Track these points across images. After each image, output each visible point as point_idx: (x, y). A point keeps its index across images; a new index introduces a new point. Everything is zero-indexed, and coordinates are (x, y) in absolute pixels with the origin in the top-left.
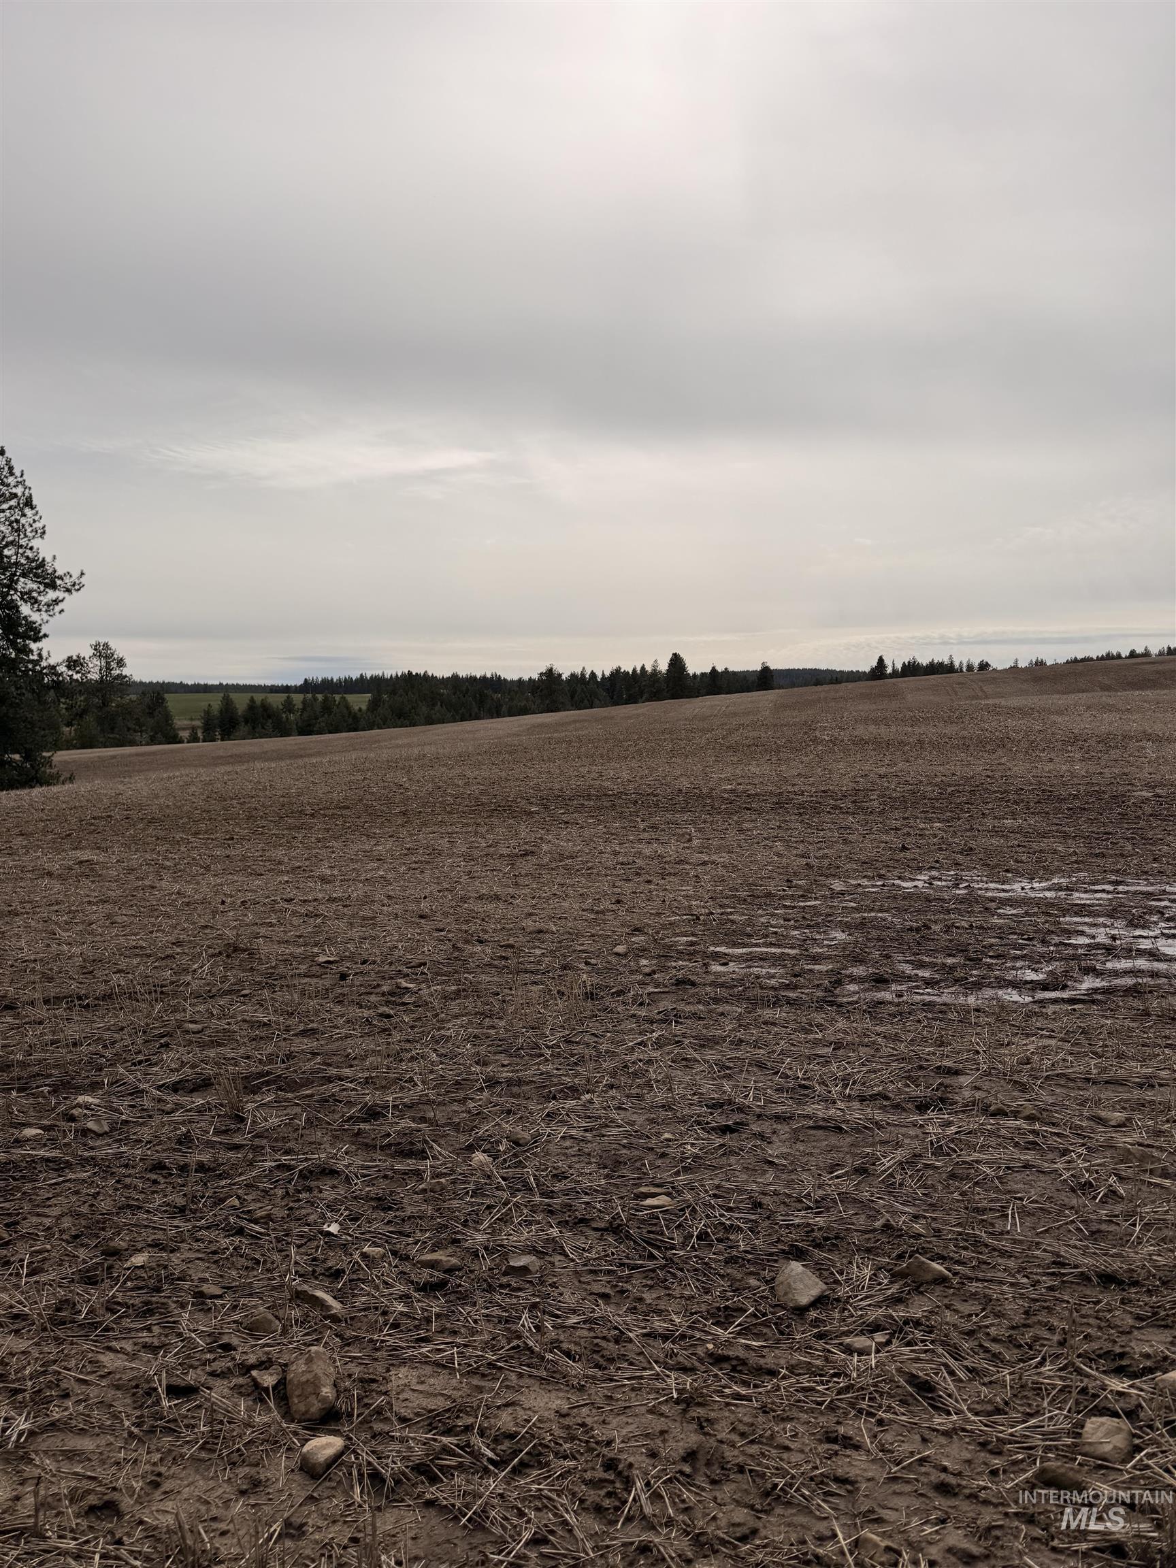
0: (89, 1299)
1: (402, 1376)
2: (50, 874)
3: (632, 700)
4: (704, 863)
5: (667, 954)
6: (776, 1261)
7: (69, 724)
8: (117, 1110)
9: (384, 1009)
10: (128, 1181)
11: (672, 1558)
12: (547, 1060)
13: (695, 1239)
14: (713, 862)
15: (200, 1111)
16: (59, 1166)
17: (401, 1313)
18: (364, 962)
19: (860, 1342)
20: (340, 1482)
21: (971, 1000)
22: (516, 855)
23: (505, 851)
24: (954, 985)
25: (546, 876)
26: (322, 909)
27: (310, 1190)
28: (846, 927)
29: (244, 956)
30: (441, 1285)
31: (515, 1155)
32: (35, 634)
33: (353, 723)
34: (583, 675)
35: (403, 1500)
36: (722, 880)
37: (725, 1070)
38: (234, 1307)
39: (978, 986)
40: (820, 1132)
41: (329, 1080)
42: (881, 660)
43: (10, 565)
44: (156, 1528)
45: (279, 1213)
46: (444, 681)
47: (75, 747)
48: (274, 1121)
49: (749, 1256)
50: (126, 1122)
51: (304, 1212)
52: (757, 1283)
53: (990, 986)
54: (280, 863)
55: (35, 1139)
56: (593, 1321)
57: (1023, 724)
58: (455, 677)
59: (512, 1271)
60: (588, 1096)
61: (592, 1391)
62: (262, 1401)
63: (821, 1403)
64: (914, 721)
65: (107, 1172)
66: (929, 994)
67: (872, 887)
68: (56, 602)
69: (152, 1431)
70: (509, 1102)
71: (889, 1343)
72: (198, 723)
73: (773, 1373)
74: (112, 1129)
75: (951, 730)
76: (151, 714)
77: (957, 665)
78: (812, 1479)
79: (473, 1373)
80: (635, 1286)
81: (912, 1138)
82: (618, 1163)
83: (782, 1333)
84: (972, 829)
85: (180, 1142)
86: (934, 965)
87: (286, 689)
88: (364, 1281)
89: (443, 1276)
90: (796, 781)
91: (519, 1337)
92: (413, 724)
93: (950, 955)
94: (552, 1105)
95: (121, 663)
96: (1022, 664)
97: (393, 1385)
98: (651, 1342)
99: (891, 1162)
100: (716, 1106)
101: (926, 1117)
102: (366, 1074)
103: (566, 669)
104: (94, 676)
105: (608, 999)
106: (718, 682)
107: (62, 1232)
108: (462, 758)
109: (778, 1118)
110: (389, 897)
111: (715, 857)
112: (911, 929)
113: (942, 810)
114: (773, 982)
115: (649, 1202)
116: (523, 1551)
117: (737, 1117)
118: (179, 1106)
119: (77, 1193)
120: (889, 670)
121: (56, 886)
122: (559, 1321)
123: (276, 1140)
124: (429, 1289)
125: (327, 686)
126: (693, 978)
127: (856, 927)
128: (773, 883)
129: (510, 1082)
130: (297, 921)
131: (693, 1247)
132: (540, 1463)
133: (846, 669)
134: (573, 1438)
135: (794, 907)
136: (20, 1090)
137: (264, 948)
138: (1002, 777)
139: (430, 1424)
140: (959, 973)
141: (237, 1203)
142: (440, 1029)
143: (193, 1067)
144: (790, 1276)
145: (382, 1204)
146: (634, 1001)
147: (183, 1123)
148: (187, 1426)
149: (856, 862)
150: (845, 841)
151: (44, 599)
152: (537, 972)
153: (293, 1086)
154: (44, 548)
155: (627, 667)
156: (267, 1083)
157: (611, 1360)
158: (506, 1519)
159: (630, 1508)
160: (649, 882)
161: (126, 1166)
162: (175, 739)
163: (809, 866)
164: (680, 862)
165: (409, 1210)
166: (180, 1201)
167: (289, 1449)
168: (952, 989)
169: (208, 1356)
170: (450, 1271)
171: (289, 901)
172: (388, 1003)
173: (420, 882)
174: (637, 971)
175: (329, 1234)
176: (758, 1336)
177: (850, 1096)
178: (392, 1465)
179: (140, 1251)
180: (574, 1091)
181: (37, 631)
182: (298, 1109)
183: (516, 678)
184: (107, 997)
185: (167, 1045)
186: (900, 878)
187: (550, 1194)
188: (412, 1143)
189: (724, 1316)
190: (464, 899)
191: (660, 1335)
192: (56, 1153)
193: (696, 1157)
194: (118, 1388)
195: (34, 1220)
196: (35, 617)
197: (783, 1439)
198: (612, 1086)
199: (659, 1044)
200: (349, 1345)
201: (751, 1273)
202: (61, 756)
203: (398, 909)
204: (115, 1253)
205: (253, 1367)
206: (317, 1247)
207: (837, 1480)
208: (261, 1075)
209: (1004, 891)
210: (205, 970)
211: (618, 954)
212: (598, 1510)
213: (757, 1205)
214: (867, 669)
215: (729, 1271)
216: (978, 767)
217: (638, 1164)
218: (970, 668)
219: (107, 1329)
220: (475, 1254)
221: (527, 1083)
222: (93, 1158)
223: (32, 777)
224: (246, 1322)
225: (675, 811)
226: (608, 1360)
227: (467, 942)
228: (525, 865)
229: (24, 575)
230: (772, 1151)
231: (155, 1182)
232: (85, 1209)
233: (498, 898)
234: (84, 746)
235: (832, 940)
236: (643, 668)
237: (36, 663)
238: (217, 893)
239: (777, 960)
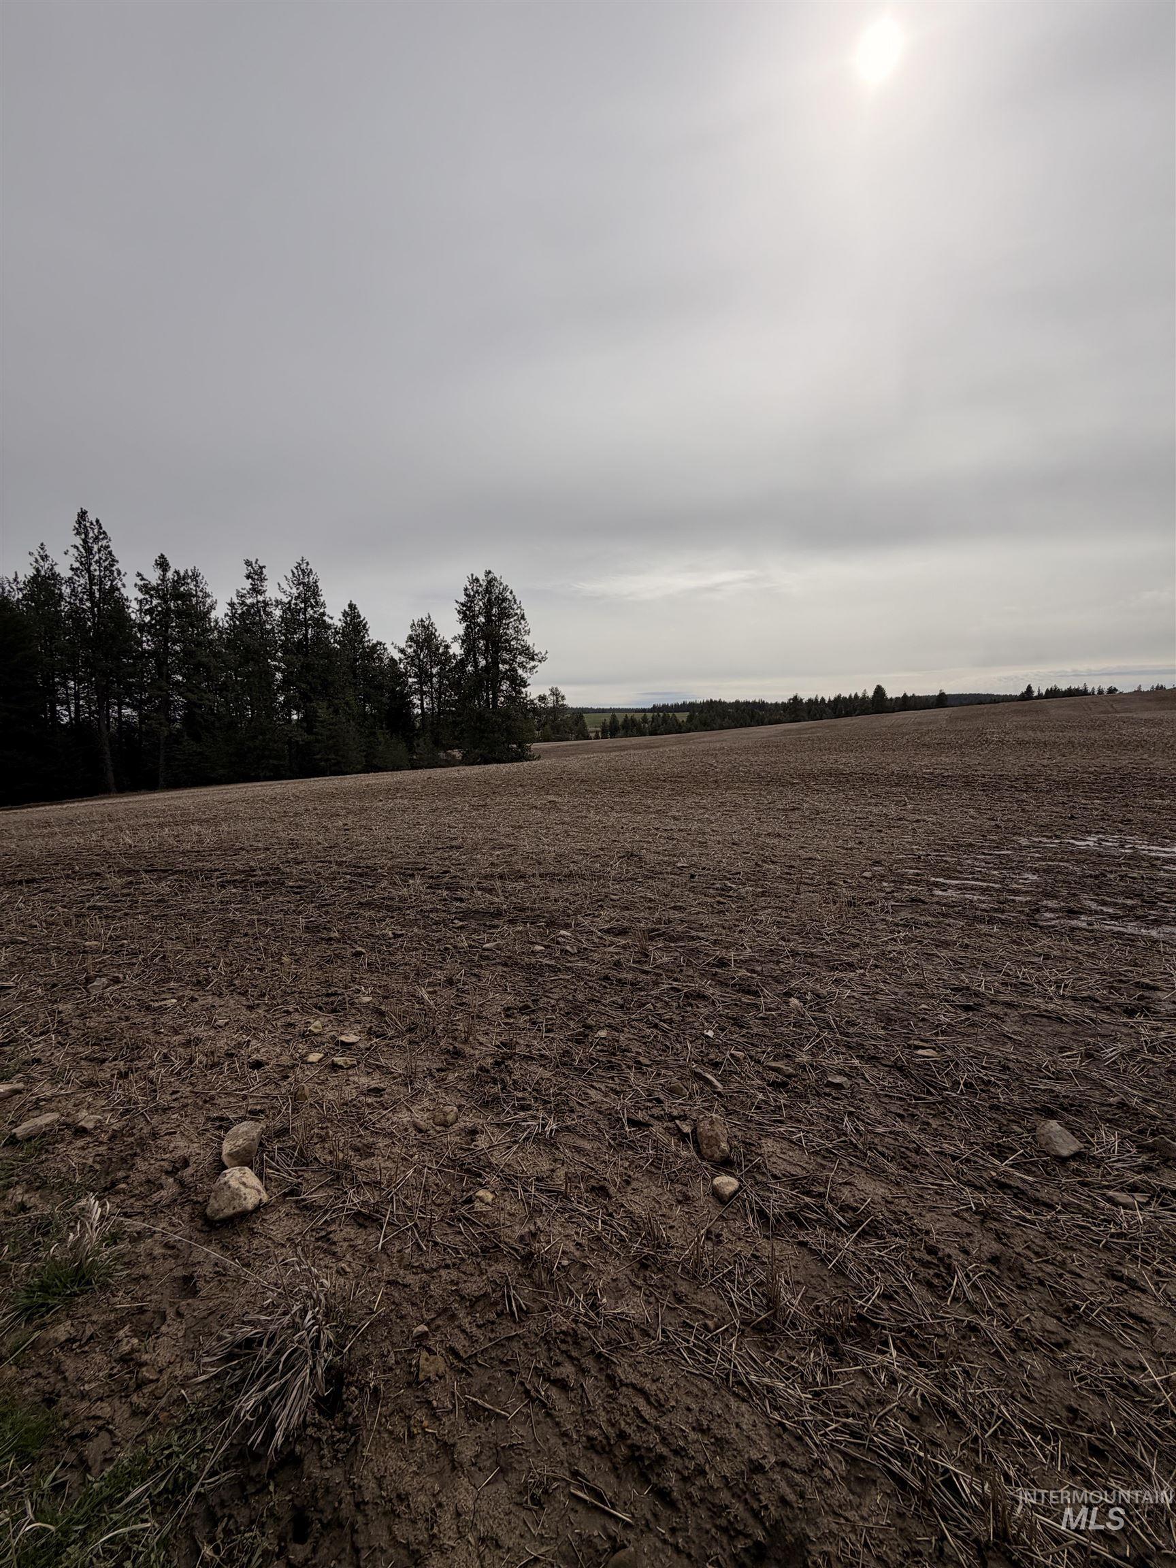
0: (579, 1054)
1: (769, 1145)
2: (536, 807)
3: (848, 715)
4: (918, 821)
5: (900, 880)
6: (1031, 1115)
7: (538, 730)
8: (580, 941)
9: (718, 899)
10: (591, 984)
11: (999, 1344)
12: (827, 943)
13: (962, 1086)
14: (924, 821)
15: (624, 947)
16: (554, 970)
17: (763, 1100)
18: (704, 869)
19: (1122, 1197)
20: (738, 1210)
21: (1154, 933)
22: (787, 810)
23: (781, 807)
24: (1136, 920)
25: (809, 824)
26: (676, 835)
27: (691, 1005)
28: (1035, 871)
29: (637, 859)
30: (784, 1085)
31: (818, 1004)
32: (524, 684)
33: (678, 729)
34: (816, 699)
35: (783, 1236)
36: (933, 833)
37: (958, 965)
38: (658, 1075)
39: (1157, 923)
40: (1044, 1020)
41: (693, 938)
42: (1029, 687)
43: (514, 649)
44: (631, 1213)
45: (677, 1018)
46: (731, 705)
47: (540, 741)
48: (665, 959)
49: (1009, 1108)
50: (585, 949)
51: (691, 1020)
52: (1021, 1130)
53: (1167, 923)
54: (650, 807)
55: (541, 952)
56: (897, 1134)
57: (1154, 731)
58: (737, 702)
59: (830, 1084)
60: (862, 971)
61: (906, 1188)
62: (684, 1142)
63: (1099, 1242)
64: (1063, 729)
65: (579, 978)
66: (1115, 925)
67: (1053, 844)
68: (534, 667)
69: (621, 1145)
70: (807, 968)
71: (1148, 1203)
72: (599, 729)
73: (1051, 1207)
74: (579, 952)
75: (1093, 735)
76: (576, 724)
77: (1090, 690)
78: (1109, 1309)
79: (816, 1153)
80: (921, 1112)
81: (1126, 1035)
82: (890, 1020)
83: (1048, 1174)
84: (1127, 805)
85: (615, 965)
86: (1115, 904)
87: (644, 710)
88: (735, 1073)
89: (785, 1079)
90: (979, 768)
91: (846, 1135)
92: (713, 729)
93: (1127, 898)
94: (837, 974)
95: (563, 698)
96: (1144, 689)
97: (765, 1150)
98: (942, 1158)
99: (1114, 1053)
100: (957, 990)
101: (1135, 1020)
102: (715, 938)
103: (805, 696)
104: (550, 705)
105: (864, 907)
106: (907, 703)
107: (560, 1009)
108: (746, 750)
109: (1008, 1005)
110: (713, 831)
111: (925, 817)
112: (1091, 876)
113: (1099, 792)
114: (984, 906)
115: (920, 1052)
116: (877, 1301)
117: (976, 1000)
118: (612, 943)
119: (565, 987)
120: (1036, 694)
121: (540, 814)
122: (870, 1128)
123: (668, 971)
124: (776, 1085)
125: (665, 708)
126: (922, 898)
127: (1044, 871)
128: (972, 837)
129: (805, 955)
130: (663, 841)
131: (962, 1091)
132: (877, 1234)
133: (1002, 693)
134: (899, 1222)
135: (991, 854)
136: (532, 923)
137: (649, 857)
138: (1146, 769)
139: (793, 1184)
140: (1140, 912)
141: (652, 1008)
142: (755, 915)
143: (617, 921)
144: (1050, 1131)
145: (737, 1022)
146: (882, 910)
147: (616, 954)
148: (641, 1147)
149: (1035, 825)
150: (1023, 811)
151: (529, 666)
152: (812, 885)
153: (672, 939)
154: (529, 640)
155: (846, 694)
156: (658, 935)
157: (916, 1167)
158: (860, 1272)
159: (955, 1291)
160: (880, 831)
161: (589, 975)
162: (588, 738)
163: (998, 826)
164: (900, 819)
165: (755, 1031)
166: (621, 1002)
167: (704, 1178)
168: (1135, 924)
169: (649, 1104)
170: (789, 1076)
171: (657, 829)
172: (721, 895)
173: (730, 823)
174: (881, 890)
175: (708, 1037)
176: (1029, 1172)
177: (1063, 995)
178: (774, 1209)
179: (602, 1028)
180: (851, 966)
181: (525, 682)
182: (678, 954)
183: (774, 702)
184: (569, 876)
185: (601, 906)
186: (1073, 838)
187: (847, 1035)
188: (749, 986)
189: (1001, 1152)
190: (759, 835)
191: (950, 1155)
192: (552, 962)
193: (949, 1025)
194: (600, 1113)
195: (545, 999)
196: (524, 675)
197: (1075, 1266)
198: (877, 967)
199: (906, 941)
200: (730, 1114)
201: (1013, 1121)
202: (535, 746)
203: (719, 838)
204: (589, 1027)
205: (676, 1118)
206: (702, 1045)
207: (1132, 1316)
208: (654, 930)
209: (1165, 852)
210: (617, 867)
211: (866, 878)
212: (930, 1285)
213: (1005, 1068)
214: (1018, 694)
215: (994, 1115)
216: (1125, 760)
217: (906, 1023)
218: (1100, 692)
219: (590, 1074)
220: (804, 1068)
221: (817, 956)
222: (572, 968)
223: (520, 757)
224: (667, 1086)
225: (892, 786)
226: (913, 1166)
227: (765, 862)
228: (793, 816)
229: (520, 654)
230: (1007, 1029)
231: (605, 987)
232: (570, 997)
233: (779, 836)
234: (545, 741)
235: (1025, 879)
236: (856, 695)
237: (524, 698)
238: (618, 822)
239: (983, 891)
